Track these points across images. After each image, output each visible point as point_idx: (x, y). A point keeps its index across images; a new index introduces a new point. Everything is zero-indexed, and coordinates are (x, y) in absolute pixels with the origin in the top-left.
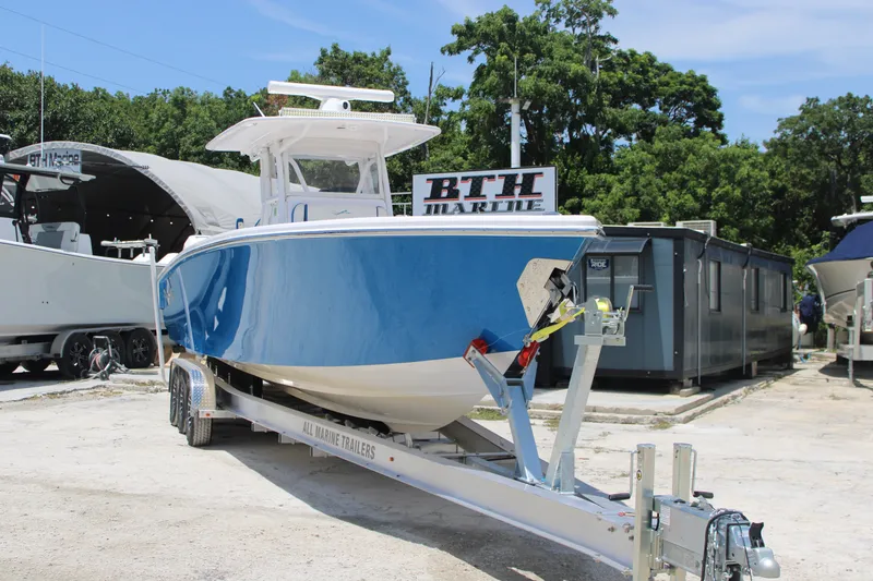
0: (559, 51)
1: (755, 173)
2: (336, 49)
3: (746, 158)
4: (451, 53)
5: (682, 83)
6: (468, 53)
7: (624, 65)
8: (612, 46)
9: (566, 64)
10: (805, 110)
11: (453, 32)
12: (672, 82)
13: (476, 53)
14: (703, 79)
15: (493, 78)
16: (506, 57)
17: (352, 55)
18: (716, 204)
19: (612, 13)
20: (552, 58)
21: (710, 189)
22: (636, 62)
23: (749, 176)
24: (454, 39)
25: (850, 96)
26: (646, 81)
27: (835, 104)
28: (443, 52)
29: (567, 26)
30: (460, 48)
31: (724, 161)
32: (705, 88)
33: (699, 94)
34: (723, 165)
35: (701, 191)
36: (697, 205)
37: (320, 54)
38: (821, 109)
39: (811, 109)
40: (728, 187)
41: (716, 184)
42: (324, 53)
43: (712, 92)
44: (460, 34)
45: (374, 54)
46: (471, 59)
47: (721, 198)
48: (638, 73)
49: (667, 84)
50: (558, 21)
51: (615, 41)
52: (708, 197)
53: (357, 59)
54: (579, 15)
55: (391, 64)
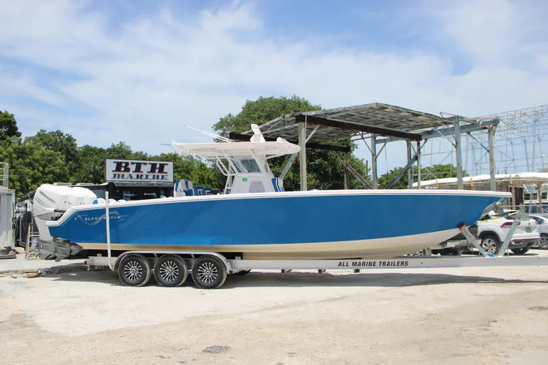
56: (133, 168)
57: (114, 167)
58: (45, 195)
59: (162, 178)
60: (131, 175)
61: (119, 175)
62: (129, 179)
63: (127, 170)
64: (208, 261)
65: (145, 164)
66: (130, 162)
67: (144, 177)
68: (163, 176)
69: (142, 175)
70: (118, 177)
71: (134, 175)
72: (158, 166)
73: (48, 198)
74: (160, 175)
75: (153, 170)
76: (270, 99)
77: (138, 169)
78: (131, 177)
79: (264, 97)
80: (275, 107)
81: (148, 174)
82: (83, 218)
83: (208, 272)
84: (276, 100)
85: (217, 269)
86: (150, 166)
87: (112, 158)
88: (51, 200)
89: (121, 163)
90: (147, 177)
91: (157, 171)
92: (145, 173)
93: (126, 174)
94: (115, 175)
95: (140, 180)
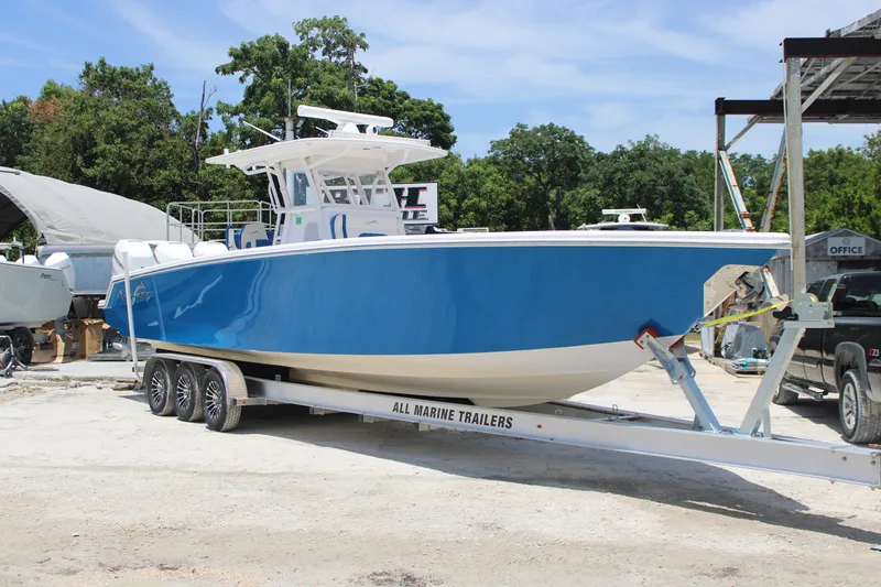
0: (326, 77)
1: (496, 188)
2: (103, 63)
3: (488, 175)
4: (225, 72)
5: (424, 109)
6: (240, 73)
7: (375, 91)
8: (363, 75)
9: (332, 88)
10: (513, 134)
11: (231, 54)
12: (415, 107)
13: (247, 74)
14: (440, 107)
15: (268, 98)
16: (280, 79)
17: (119, 70)
18: (465, 213)
19: (364, 46)
20: (320, 83)
21: (460, 201)
22: (384, 88)
23: (492, 191)
24: (230, 60)
25: (551, 125)
26: (394, 106)
27: (538, 131)
28: (217, 71)
29: (324, 55)
30: (234, 68)
31: (470, 177)
32: (442, 114)
33: (438, 120)
34: (470, 181)
35: (453, 202)
36: (451, 214)
37: (84, 67)
38: (527, 134)
39: (519, 134)
40: (476, 199)
41: (464, 196)
42: (88, 66)
43: (447, 118)
44: (236, 57)
45: (137, 69)
46: (242, 80)
47: (469, 208)
48: (386, 98)
49: (411, 109)
50: (315, 49)
51: (366, 71)
52: (458, 208)
53: (125, 73)
54: (334, 47)
55: (155, 79)
68: (416, 213)
72: (405, 194)
74: (410, 210)
85: (222, 393)
91: (404, 202)
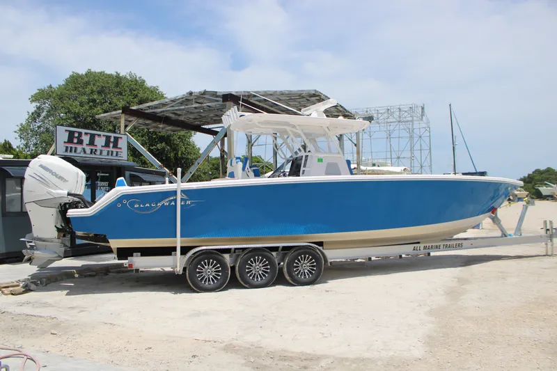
56: (86, 139)
57: (66, 137)
58: (50, 171)
59: (117, 155)
60: (84, 149)
61: (71, 148)
62: (82, 155)
63: (80, 142)
64: (305, 254)
65: (99, 135)
66: (83, 131)
67: (98, 152)
68: (117, 152)
69: (96, 150)
70: (71, 151)
71: (88, 149)
72: (112, 140)
73: (56, 176)
74: (115, 150)
75: (107, 145)
76: (101, 73)
77: (92, 143)
78: (85, 152)
79: (92, 70)
80: (108, 83)
81: (103, 149)
82: (132, 204)
83: (305, 266)
84: (107, 75)
85: (315, 262)
86: (104, 139)
87: (62, 125)
88: (61, 178)
89: (74, 132)
90: (101, 151)
91: (111, 145)
92: (99, 148)
93: (79, 148)
94: (67, 147)
95: (94, 156)
